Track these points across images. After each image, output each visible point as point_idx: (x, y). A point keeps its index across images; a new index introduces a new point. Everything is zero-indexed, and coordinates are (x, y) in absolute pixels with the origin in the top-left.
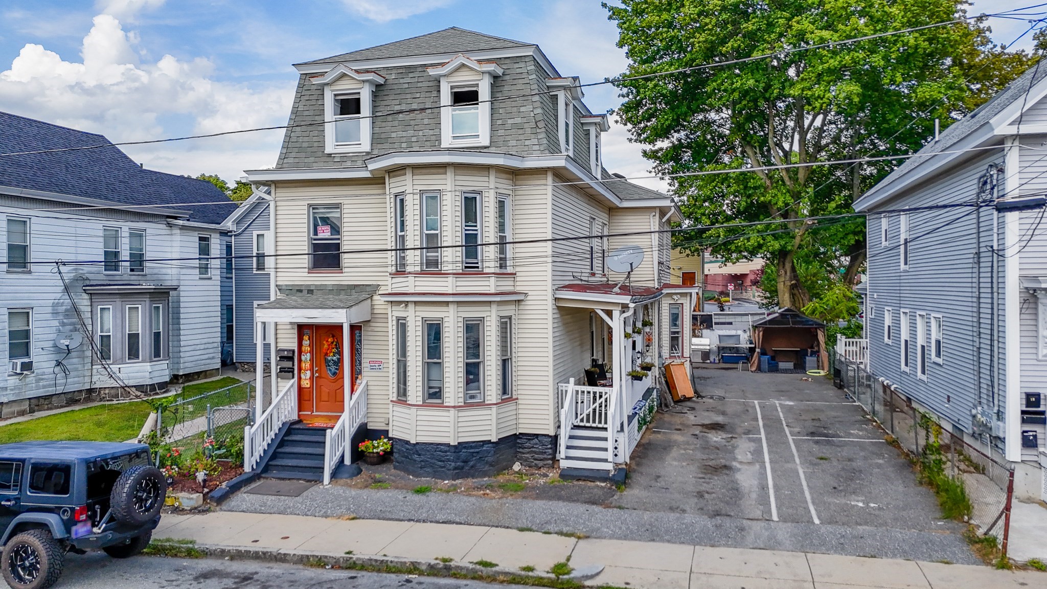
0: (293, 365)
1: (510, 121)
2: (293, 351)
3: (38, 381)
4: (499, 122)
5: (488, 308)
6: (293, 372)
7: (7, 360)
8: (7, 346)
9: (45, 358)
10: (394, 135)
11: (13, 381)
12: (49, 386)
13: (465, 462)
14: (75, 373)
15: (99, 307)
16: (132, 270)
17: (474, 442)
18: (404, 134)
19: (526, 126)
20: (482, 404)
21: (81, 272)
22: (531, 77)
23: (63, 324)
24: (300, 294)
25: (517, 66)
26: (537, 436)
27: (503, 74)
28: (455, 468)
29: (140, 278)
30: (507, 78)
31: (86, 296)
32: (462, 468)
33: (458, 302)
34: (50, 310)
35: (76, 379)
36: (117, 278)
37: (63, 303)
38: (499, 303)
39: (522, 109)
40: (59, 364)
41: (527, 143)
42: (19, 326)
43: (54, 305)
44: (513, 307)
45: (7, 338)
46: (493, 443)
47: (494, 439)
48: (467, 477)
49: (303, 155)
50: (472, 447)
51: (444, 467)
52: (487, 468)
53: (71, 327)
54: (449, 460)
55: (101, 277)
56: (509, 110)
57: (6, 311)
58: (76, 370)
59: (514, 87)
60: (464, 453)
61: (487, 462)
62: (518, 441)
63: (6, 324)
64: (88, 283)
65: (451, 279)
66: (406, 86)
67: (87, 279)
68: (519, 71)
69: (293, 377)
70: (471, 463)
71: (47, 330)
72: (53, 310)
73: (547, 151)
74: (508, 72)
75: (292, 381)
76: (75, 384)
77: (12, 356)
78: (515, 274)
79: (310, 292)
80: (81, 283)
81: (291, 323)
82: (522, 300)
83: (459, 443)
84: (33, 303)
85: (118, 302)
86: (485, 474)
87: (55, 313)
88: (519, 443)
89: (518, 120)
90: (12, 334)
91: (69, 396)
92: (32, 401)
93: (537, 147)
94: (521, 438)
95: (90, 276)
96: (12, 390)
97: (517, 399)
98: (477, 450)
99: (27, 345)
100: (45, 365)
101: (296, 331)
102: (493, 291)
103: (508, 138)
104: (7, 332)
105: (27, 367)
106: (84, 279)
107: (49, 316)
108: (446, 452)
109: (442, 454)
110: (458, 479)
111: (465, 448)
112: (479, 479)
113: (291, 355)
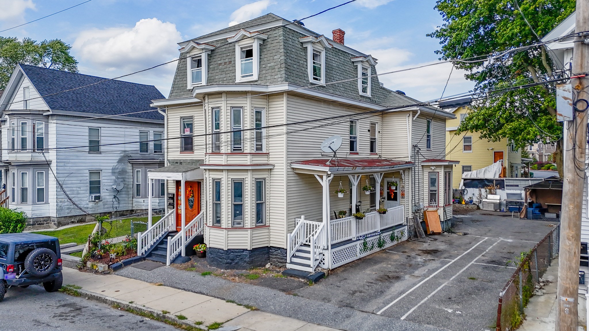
0: (174, 202)
1: (269, 65)
2: (174, 194)
3: (104, 205)
4: (264, 66)
5: (246, 174)
6: (174, 205)
7: (88, 195)
8: (89, 188)
9: (108, 194)
10: (217, 77)
11: (91, 205)
12: (110, 207)
13: (233, 260)
14: (124, 202)
15: (136, 170)
16: (155, 152)
17: (238, 249)
18: (221, 76)
19: (276, 67)
20: (243, 228)
21: (127, 153)
22: (280, 38)
23: (118, 178)
24: (176, 164)
25: (274, 32)
26: (280, 248)
27: (268, 38)
28: (227, 263)
29: (159, 156)
30: (269, 40)
31: (130, 165)
32: (231, 263)
33: (228, 170)
34: (111, 171)
35: (124, 205)
36: (147, 156)
37: (118, 168)
38: (253, 170)
39: (275, 57)
40: (115, 197)
41: (276, 77)
42: (95, 178)
43: (113, 169)
44: (267, 173)
45: (88, 185)
46: (249, 250)
47: (249, 249)
48: (234, 269)
49: (179, 91)
50: (236, 252)
51: (221, 262)
52: (245, 264)
53: (122, 180)
54: (224, 258)
55: (138, 155)
56: (269, 58)
57: (87, 171)
58: (125, 200)
59: (272, 45)
60: (232, 255)
61: (245, 262)
62: (270, 251)
63: (88, 178)
64: (131, 158)
65: (224, 157)
66: (224, 49)
67: (131, 156)
68: (275, 35)
69: (174, 208)
70: (236, 261)
71: (109, 181)
72: (112, 171)
73: (284, 81)
74: (270, 36)
75: (173, 210)
76: (123, 207)
77: (91, 193)
78: (269, 154)
79: (181, 163)
80: (127, 158)
81: (173, 180)
82: (272, 169)
83: (228, 249)
84: (102, 168)
85: (143, 167)
86: (244, 268)
87: (113, 173)
88: (271, 252)
89: (272, 64)
90: (91, 183)
91: (121, 213)
92: (101, 214)
93: (279, 79)
94: (272, 249)
95: (132, 155)
96: (91, 209)
97: (269, 226)
98: (239, 254)
99: (99, 188)
100: (107, 197)
101: (175, 184)
102: (249, 164)
103: (267, 75)
104: (88, 181)
105: (98, 198)
106: (129, 156)
107: (110, 174)
108: (222, 253)
109: (221, 254)
110: (228, 269)
111: (232, 252)
112: (240, 271)
113: (172, 196)
